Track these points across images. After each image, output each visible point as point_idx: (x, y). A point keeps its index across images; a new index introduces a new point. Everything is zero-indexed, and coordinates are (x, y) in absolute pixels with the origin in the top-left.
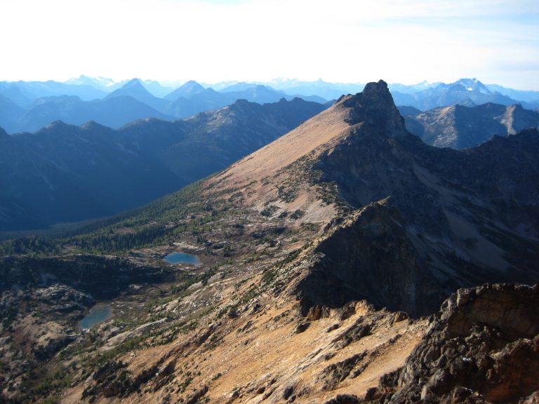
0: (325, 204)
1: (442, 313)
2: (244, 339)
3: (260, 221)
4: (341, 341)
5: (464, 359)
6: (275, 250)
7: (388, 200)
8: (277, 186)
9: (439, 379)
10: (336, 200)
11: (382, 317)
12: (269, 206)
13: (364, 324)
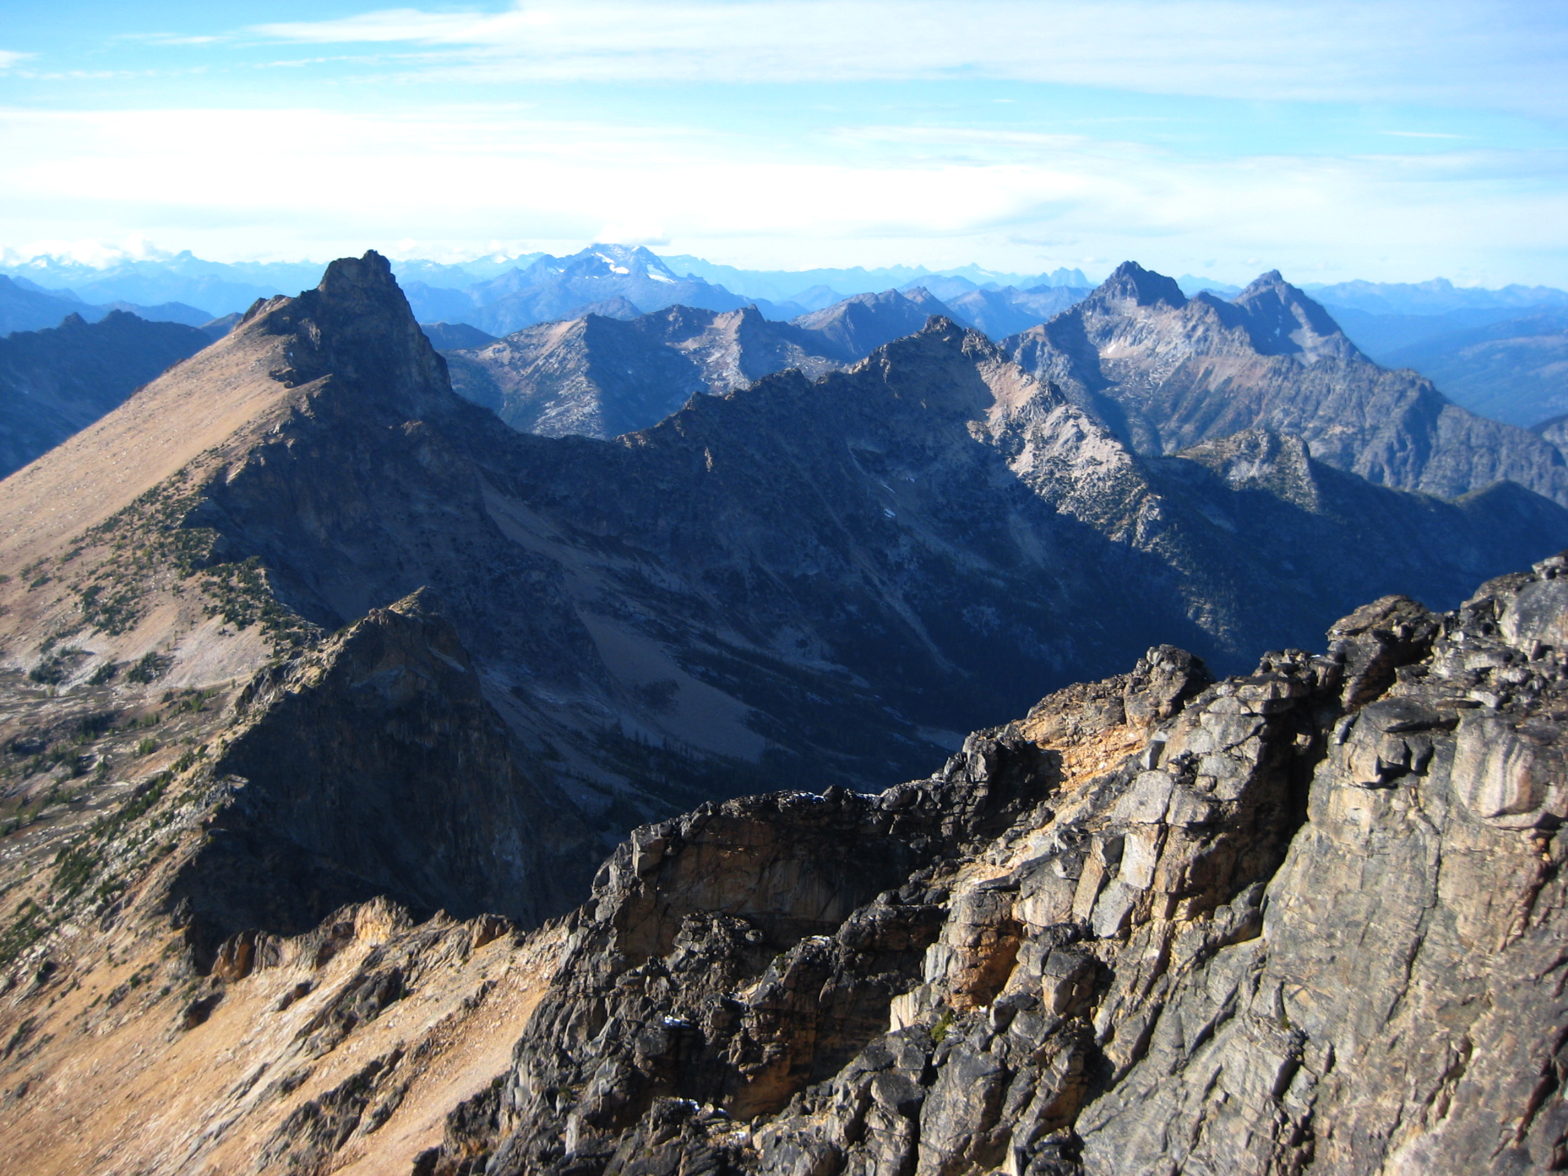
0: (231, 627)
1: (596, 903)
2: (15, 1080)
3: (31, 700)
4: (323, 1031)
5: (668, 1019)
6: (90, 787)
7: (420, 597)
8: (75, 588)
9: (607, 1087)
10: (265, 613)
11: (436, 940)
12: (55, 651)
13: (385, 966)
